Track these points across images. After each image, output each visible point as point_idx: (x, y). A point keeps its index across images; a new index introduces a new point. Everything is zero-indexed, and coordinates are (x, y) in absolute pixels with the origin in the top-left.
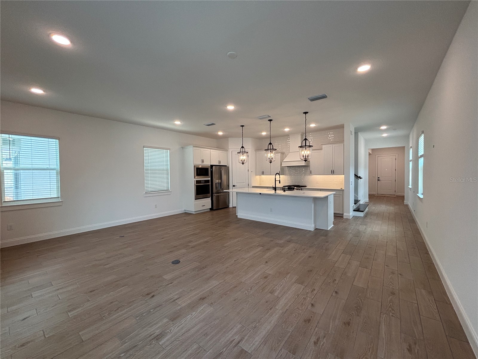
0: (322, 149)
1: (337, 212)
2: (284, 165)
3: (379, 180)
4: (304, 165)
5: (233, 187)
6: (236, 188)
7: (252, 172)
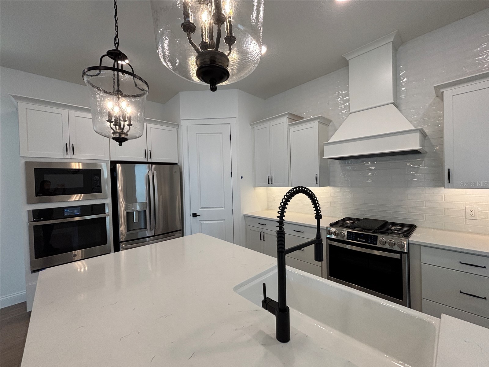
5: (193, 217)
6: (200, 221)
7: (242, 177)
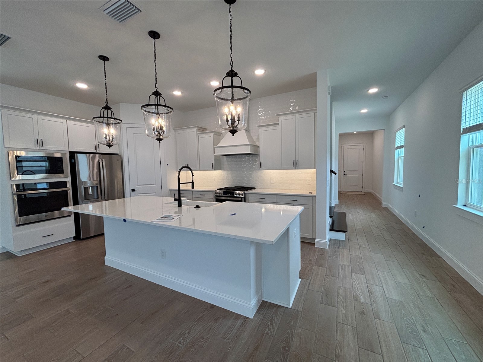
0: (278, 124)
1: (306, 235)
2: (219, 152)
3: (345, 174)
4: (249, 152)
5: (132, 191)
6: (138, 194)
7: (168, 165)
